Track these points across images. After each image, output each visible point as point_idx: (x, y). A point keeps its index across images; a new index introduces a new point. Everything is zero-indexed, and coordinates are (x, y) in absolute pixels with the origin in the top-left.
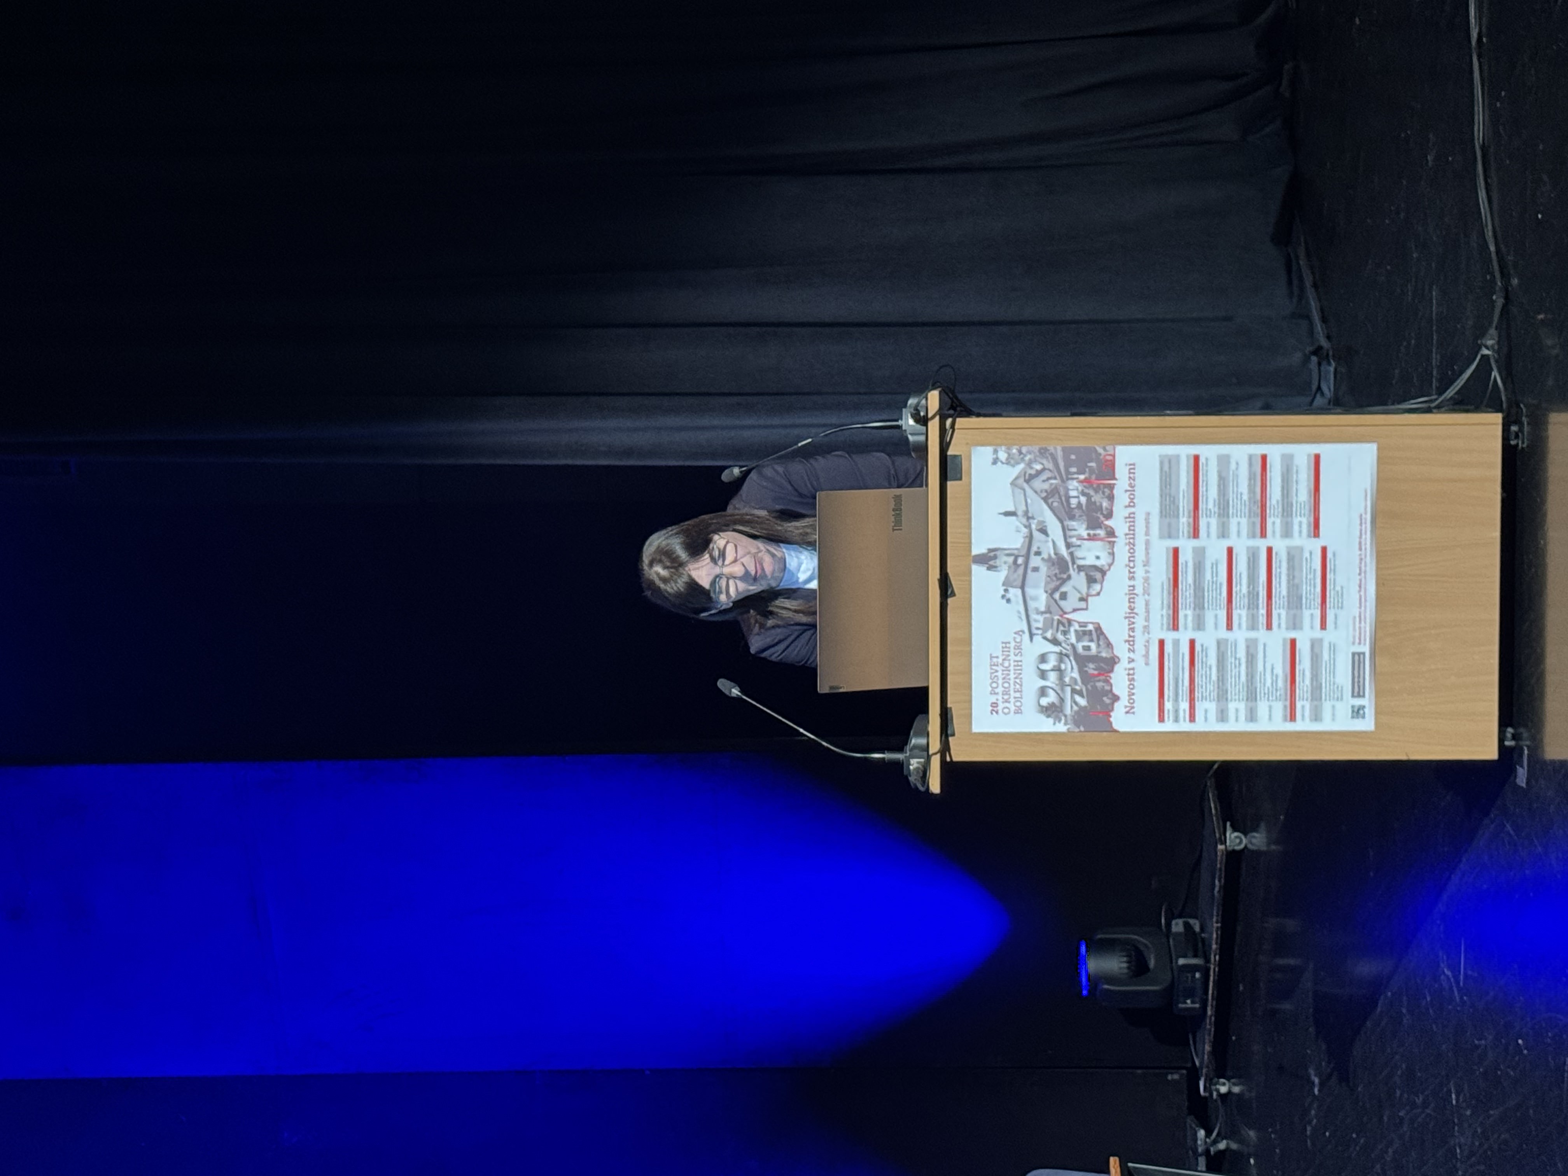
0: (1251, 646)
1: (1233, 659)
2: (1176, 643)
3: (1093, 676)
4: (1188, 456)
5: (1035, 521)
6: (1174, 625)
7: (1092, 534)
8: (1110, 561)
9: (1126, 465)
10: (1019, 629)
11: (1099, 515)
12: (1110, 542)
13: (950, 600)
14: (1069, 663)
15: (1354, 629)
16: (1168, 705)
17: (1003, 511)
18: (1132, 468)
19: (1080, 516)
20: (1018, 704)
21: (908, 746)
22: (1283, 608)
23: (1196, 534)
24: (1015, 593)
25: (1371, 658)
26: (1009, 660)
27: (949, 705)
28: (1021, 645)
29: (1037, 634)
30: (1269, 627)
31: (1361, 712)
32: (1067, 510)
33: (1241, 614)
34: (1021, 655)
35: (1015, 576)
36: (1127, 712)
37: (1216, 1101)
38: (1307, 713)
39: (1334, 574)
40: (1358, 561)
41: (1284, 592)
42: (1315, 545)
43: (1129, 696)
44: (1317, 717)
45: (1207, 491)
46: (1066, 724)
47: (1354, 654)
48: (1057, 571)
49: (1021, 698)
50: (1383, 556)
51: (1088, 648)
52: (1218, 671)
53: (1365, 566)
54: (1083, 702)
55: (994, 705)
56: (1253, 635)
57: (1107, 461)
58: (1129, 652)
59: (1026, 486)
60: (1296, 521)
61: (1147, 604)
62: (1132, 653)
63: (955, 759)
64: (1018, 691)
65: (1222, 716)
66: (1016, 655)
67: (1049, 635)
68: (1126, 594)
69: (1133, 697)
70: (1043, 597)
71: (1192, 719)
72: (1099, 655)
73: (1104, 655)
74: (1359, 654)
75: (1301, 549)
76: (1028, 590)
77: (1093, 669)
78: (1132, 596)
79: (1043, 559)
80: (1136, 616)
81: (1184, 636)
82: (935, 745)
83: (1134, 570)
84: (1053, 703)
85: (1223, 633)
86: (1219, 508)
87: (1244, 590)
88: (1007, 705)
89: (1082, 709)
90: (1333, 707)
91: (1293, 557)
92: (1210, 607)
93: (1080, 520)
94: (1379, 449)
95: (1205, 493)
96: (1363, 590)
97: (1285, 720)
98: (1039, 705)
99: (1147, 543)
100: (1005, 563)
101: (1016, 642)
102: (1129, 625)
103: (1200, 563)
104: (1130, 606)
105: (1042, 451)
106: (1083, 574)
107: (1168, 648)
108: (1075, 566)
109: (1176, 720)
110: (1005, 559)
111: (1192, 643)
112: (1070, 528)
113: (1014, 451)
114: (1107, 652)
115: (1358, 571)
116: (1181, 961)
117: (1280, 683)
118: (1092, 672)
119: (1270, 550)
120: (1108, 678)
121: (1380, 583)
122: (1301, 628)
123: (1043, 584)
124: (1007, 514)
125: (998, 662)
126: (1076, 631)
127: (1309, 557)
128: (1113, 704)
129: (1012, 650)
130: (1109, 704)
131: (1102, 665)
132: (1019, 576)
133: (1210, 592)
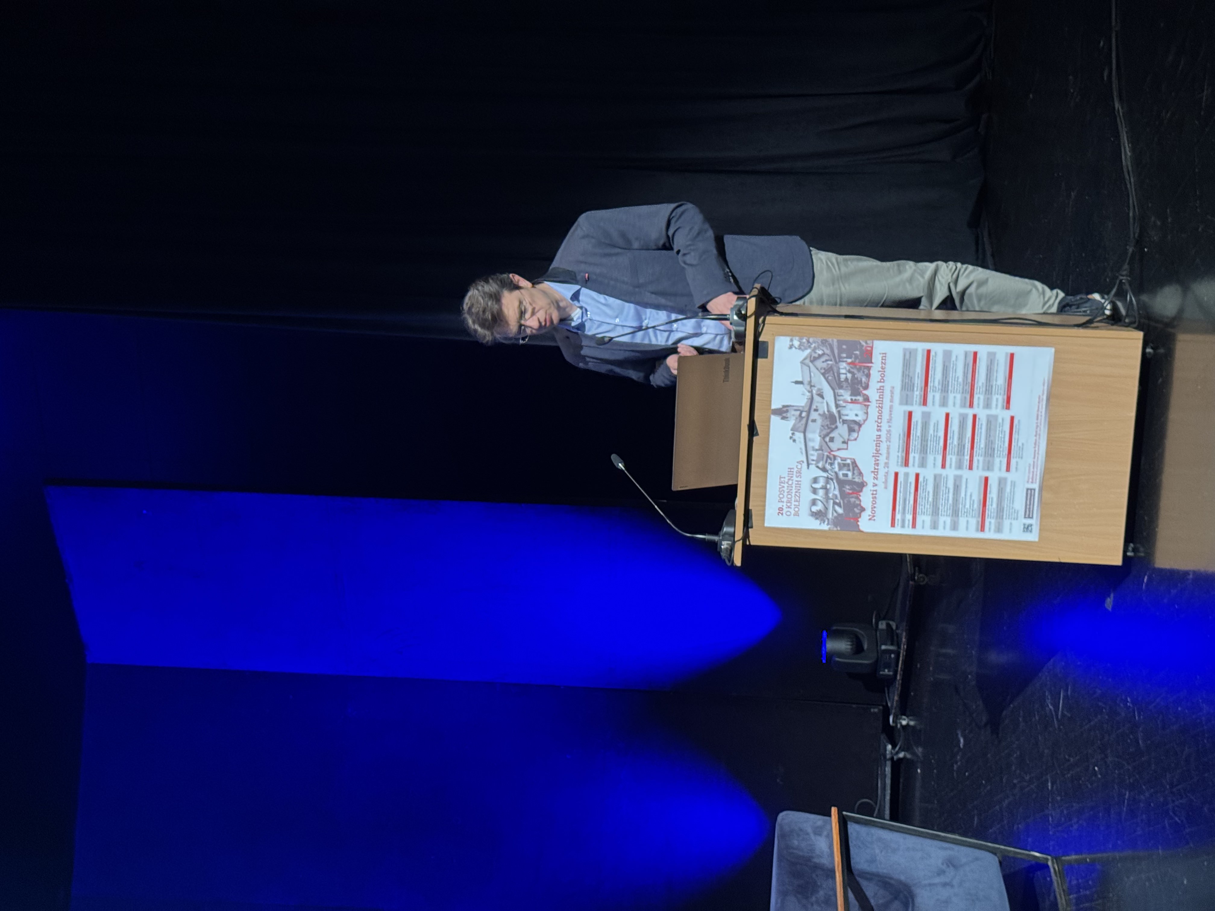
0: (958, 480)
1: (945, 488)
2: (907, 475)
3: (849, 494)
4: (923, 350)
5: (816, 389)
6: (905, 463)
7: (854, 399)
8: (865, 418)
9: (880, 354)
10: (800, 460)
11: (859, 387)
12: (865, 405)
13: (755, 439)
14: (832, 483)
15: (1029, 472)
16: (898, 516)
17: (794, 380)
18: (884, 356)
19: (847, 387)
20: (797, 509)
21: (721, 532)
22: (981, 456)
23: (925, 403)
24: (799, 436)
25: (1039, 494)
26: (792, 480)
27: (750, 508)
28: (801, 471)
29: (812, 464)
30: (971, 468)
31: (1030, 528)
32: (838, 382)
33: (952, 458)
34: (801, 477)
35: (800, 425)
36: (870, 519)
37: (900, 728)
38: (993, 527)
39: (1018, 435)
40: (1035, 425)
41: (983, 445)
42: (1007, 414)
43: (872, 508)
44: (999, 530)
45: (934, 375)
46: (828, 524)
47: (1027, 490)
48: (828, 423)
49: (799, 505)
50: (1052, 426)
51: (846, 475)
52: (934, 495)
53: (1040, 431)
54: (840, 511)
55: (781, 509)
56: (959, 472)
57: (867, 350)
58: (874, 479)
59: (811, 365)
60: (994, 398)
61: (888, 448)
62: (876, 480)
63: (752, 543)
64: (797, 501)
65: (935, 526)
66: (797, 477)
67: (820, 465)
68: (874, 441)
69: (875, 509)
70: (818, 439)
71: (914, 526)
72: (854, 480)
73: (857, 480)
74: (1031, 490)
75: (996, 417)
76: (807, 434)
77: (849, 489)
78: (878, 442)
79: (820, 414)
80: (880, 455)
81: (912, 470)
82: (739, 535)
83: (881, 424)
84: (820, 511)
85: (939, 470)
86: (942, 386)
87: (956, 442)
88: (789, 510)
89: (839, 515)
90: (1011, 524)
91: (991, 421)
92: (931, 452)
93: (845, 390)
94: (1056, 352)
95: (933, 375)
96: (1037, 447)
97: (977, 530)
98: (811, 511)
99: (891, 407)
100: (793, 415)
101: (797, 468)
102: (875, 461)
103: (926, 422)
104: (877, 449)
105: (824, 342)
106: (846, 426)
107: (901, 478)
108: (841, 420)
109: (903, 526)
110: (793, 412)
111: (917, 476)
112: (839, 394)
113: (804, 340)
114: (859, 478)
115: (1034, 433)
116: (883, 647)
117: (976, 506)
118: (848, 491)
119: (975, 417)
120: (858, 496)
121: (1050, 442)
122: (993, 470)
123: (818, 431)
124: (797, 382)
125: (784, 481)
126: (839, 464)
127: (1001, 424)
128: (860, 514)
129: (795, 473)
130: (858, 513)
131: (855, 487)
132: (802, 425)
133: (932, 443)
